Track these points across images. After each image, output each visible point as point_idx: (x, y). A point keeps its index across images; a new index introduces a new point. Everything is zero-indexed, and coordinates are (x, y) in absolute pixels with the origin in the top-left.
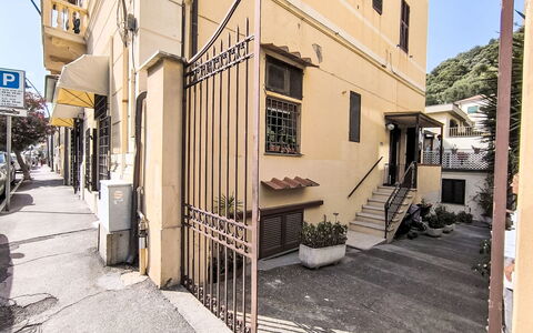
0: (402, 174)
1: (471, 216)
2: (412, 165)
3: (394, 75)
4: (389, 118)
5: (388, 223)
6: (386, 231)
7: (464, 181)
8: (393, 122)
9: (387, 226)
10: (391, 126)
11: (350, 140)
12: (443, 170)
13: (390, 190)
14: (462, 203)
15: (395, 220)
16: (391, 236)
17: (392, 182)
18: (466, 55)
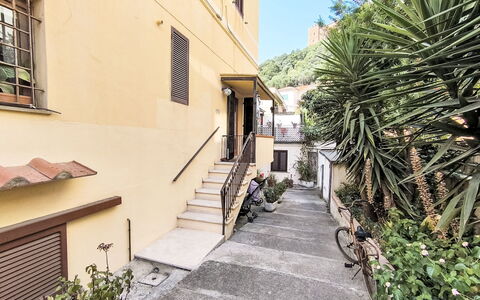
0: (240, 148)
1: (292, 181)
2: (250, 136)
3: (230, 34)
4: (225, 81)
5: (226, 211)
6: (224, 225)
7: (286, 152)
8: (231, 87)
9: (225, 218)
10: (228, 92)
11: (173, 100)
12: (275, 142)
13: (228, 167)
14: (286, 171)
15: (234, 207)
16: (229, 230)
17: (231, 157)
18: (279, 59)
